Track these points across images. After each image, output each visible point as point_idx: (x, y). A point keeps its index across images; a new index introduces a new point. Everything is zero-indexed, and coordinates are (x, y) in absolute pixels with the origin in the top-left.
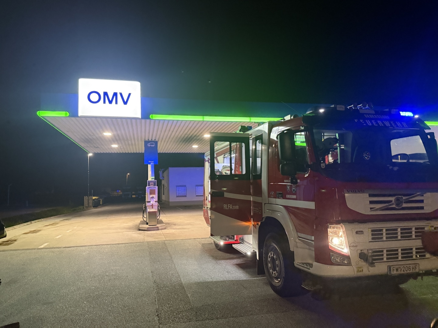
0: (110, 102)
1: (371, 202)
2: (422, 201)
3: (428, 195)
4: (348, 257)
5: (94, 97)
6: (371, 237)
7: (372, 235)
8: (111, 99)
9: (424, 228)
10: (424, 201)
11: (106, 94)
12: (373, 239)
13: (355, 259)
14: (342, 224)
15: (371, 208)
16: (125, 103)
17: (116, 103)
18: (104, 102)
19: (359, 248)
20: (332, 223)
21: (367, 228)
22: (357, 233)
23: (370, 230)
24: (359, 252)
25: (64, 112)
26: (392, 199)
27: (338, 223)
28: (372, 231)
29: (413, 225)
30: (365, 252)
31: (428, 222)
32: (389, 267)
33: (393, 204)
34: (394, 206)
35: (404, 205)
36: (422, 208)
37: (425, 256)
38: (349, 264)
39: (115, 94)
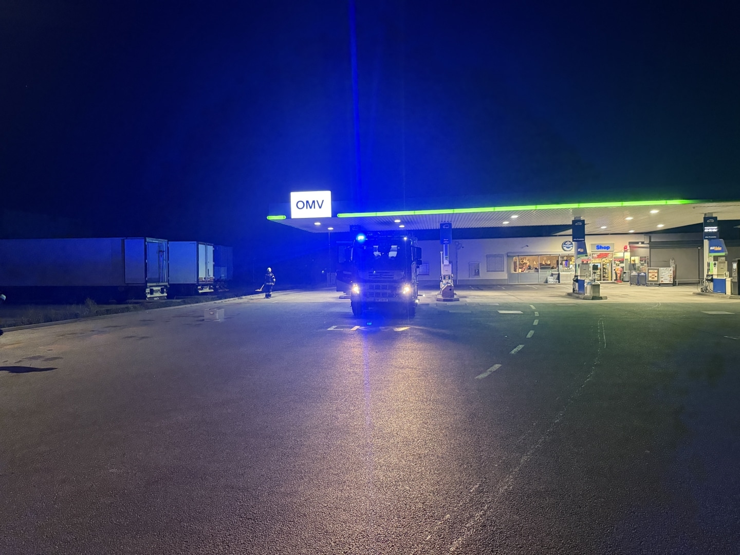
0: (311, 208)
5: (301, 205)
8: (311, 206)
11: (307, 202)
16: (320, 207)
17: (314, 208)
18: (307, 208)
25: (283, 216)
39: (314, 202)
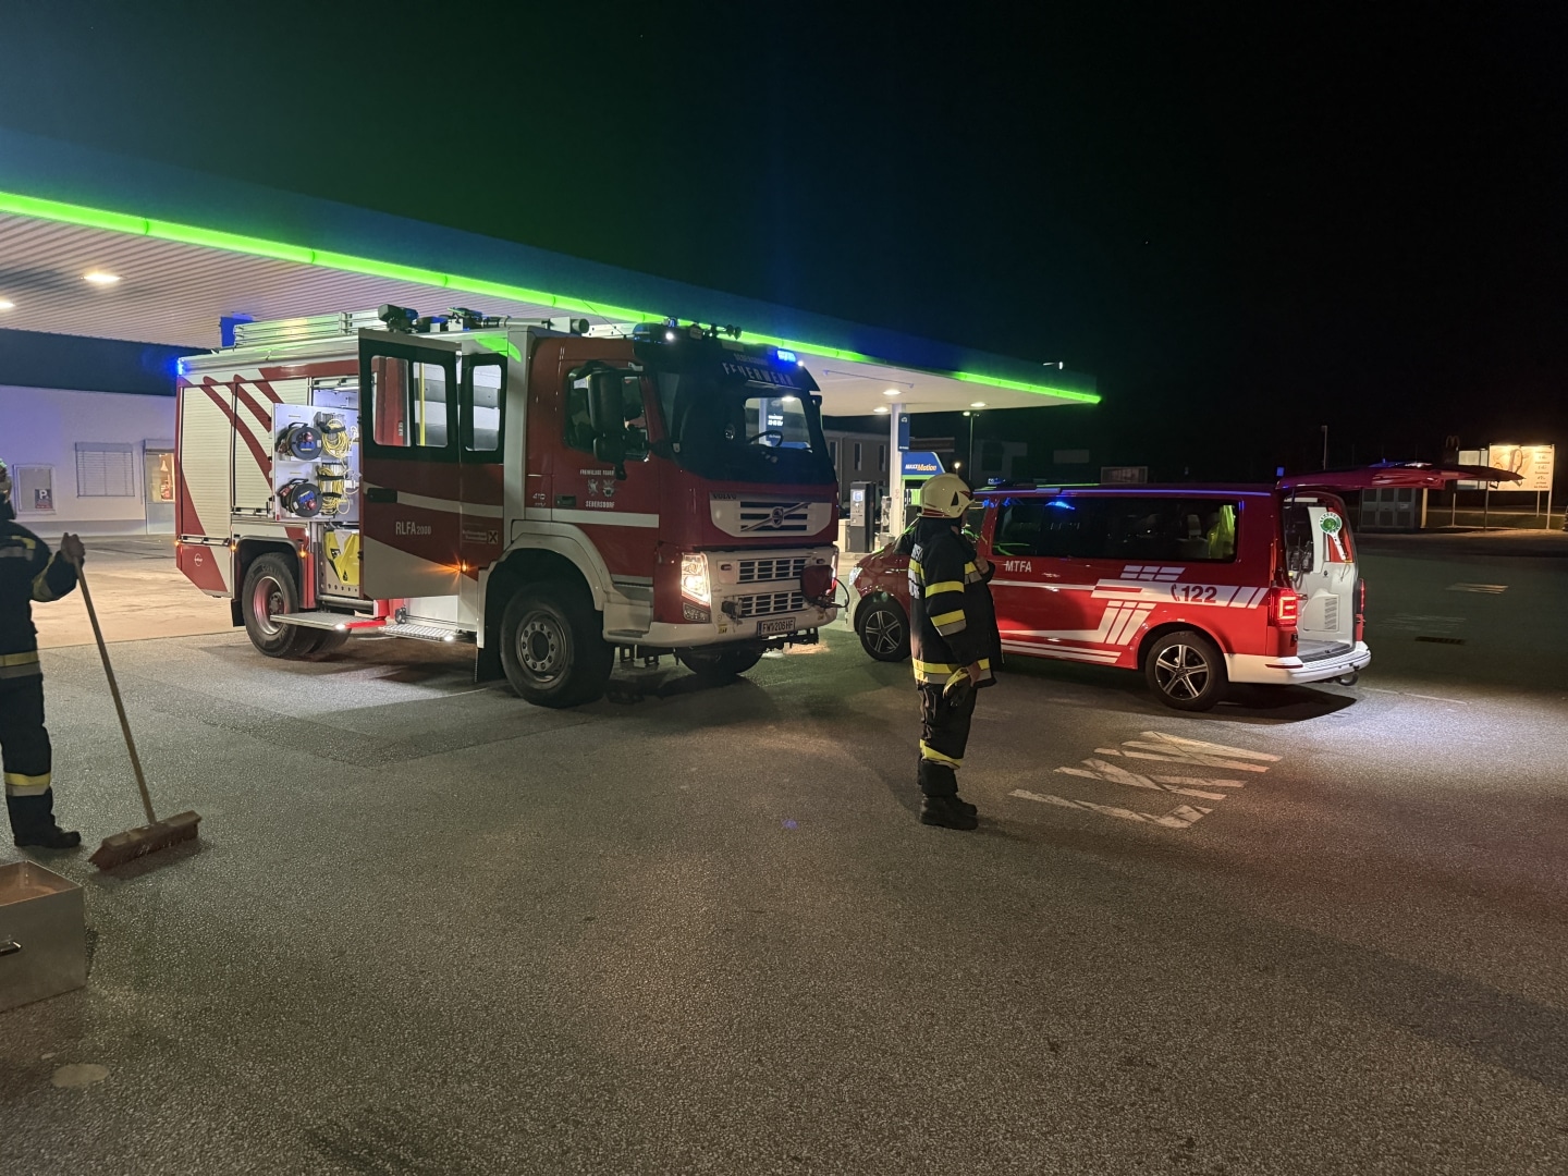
1: (744, 517)
2: (804, 517)
3: (814, 505)
4: (706, 609)
6: (739, 574)
7: (742, 571)
9: (803, 561)
10: (808, 517)
12: (741, 578)
13: (716, 613)
14: (702, 554)
15: (743, 527)
19: (723, 594)
20: (688, 552)
21: (735, 560)
22: (723, 567)
23: (739, 563)
24: (723, 600)
26: (770, 511)
27: (697, 550)
28: (742, 565)
29: (791, 555)
30: (730, 599)
31: (810, 551)
32: (759, 624)
33: (769, 521)
34: (771, 524)
35: (785, 523)
36: (804, 528)
37: (801, 605)
38: (708, 621)
